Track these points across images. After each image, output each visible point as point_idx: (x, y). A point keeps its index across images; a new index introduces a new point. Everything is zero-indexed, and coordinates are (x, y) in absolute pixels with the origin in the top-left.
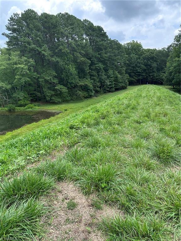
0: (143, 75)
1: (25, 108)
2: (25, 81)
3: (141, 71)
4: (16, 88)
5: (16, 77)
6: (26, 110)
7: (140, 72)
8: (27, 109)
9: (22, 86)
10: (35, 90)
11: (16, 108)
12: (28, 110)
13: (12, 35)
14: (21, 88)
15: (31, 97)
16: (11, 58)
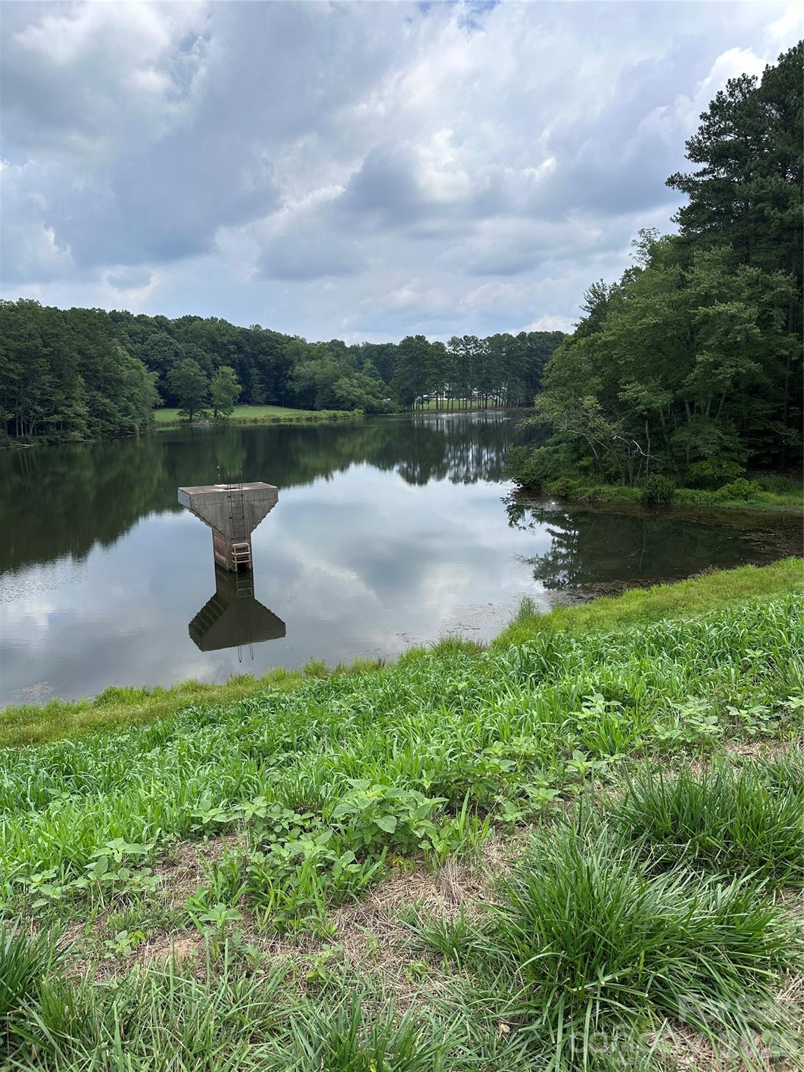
1: (718, 493)
2: (738, 373)
4: (691, 404)
5: (699, 358)
6: (722, 504)
8: (724, 498)
9: (721, 395)
10: (774, 418)
11: (677, 491)
12: (729, 504)
13: (706, 178)
14: (715, 405)
15: (750, 447)
16: (689, 277)
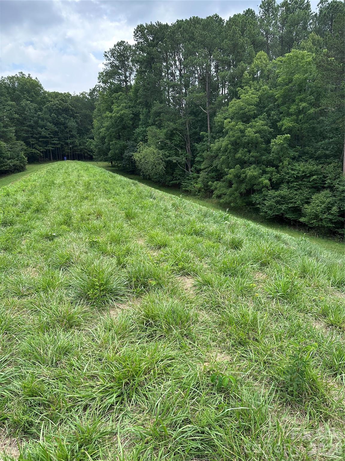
0: (53, 142)
3: (49, 134)
7: (46, 137)
